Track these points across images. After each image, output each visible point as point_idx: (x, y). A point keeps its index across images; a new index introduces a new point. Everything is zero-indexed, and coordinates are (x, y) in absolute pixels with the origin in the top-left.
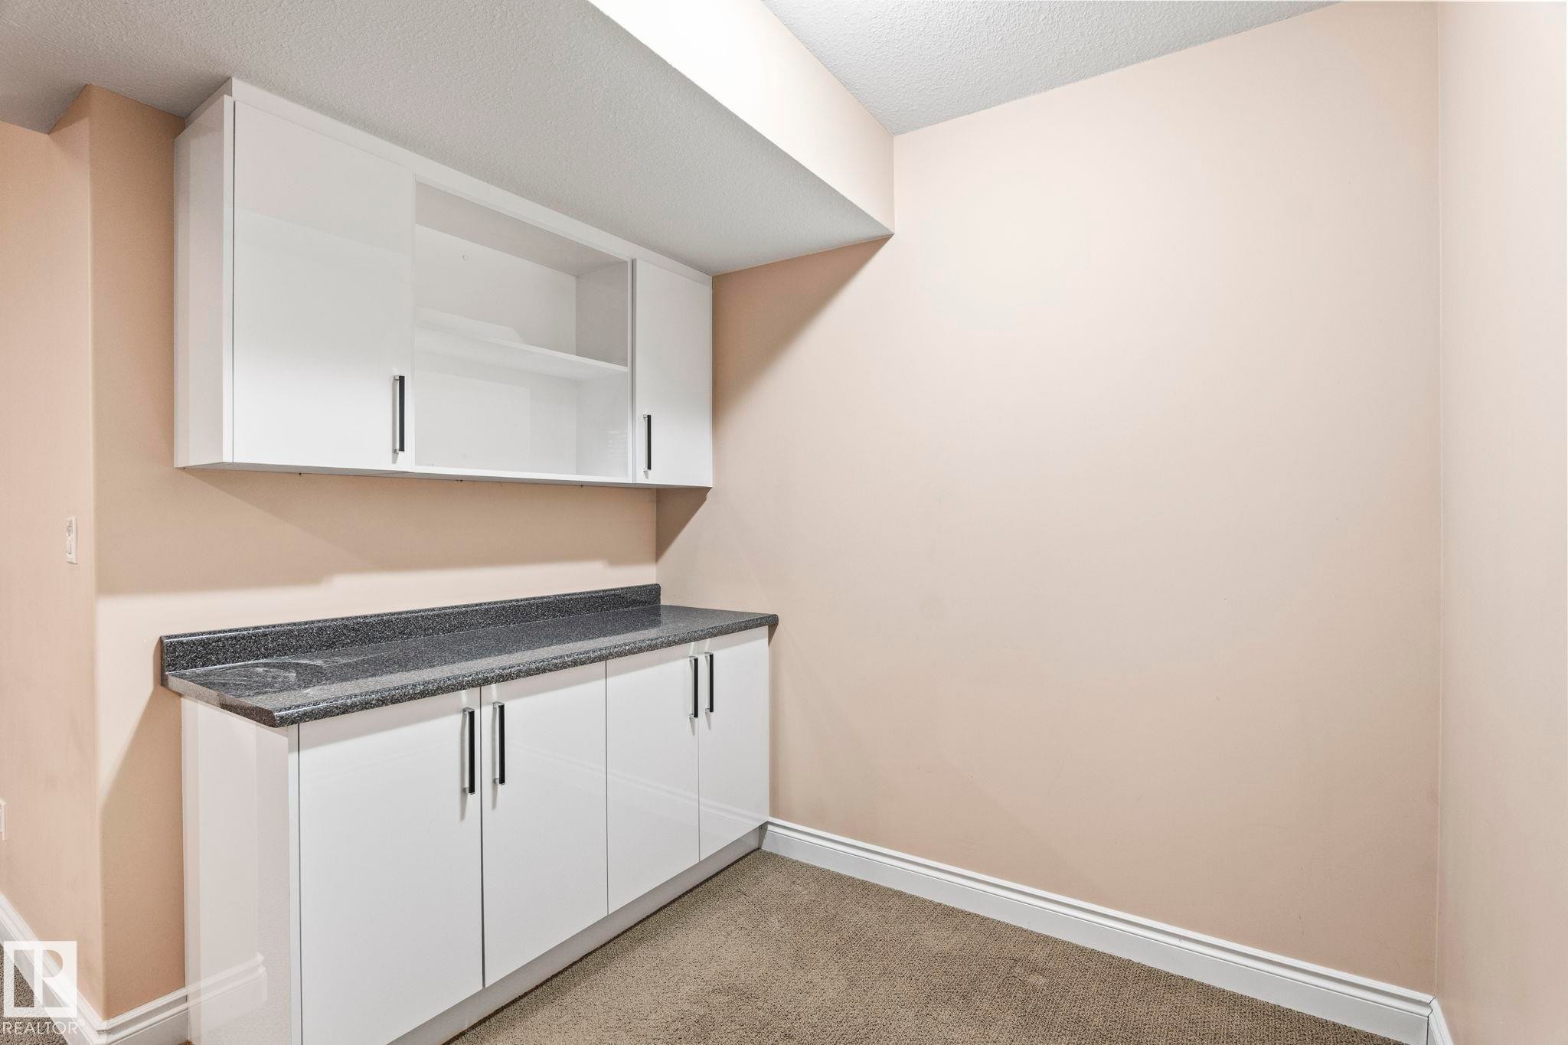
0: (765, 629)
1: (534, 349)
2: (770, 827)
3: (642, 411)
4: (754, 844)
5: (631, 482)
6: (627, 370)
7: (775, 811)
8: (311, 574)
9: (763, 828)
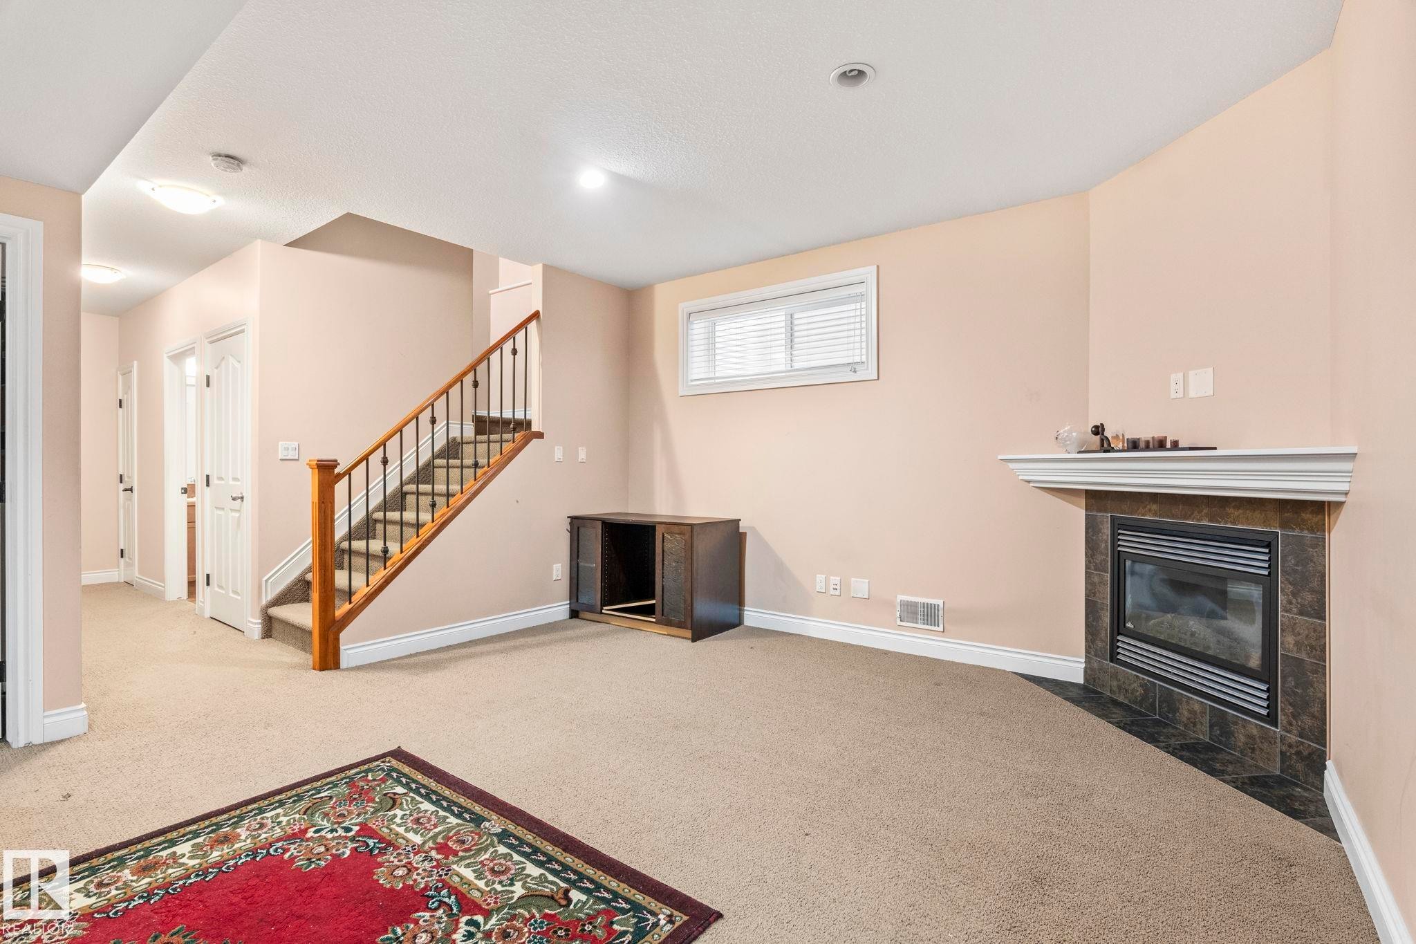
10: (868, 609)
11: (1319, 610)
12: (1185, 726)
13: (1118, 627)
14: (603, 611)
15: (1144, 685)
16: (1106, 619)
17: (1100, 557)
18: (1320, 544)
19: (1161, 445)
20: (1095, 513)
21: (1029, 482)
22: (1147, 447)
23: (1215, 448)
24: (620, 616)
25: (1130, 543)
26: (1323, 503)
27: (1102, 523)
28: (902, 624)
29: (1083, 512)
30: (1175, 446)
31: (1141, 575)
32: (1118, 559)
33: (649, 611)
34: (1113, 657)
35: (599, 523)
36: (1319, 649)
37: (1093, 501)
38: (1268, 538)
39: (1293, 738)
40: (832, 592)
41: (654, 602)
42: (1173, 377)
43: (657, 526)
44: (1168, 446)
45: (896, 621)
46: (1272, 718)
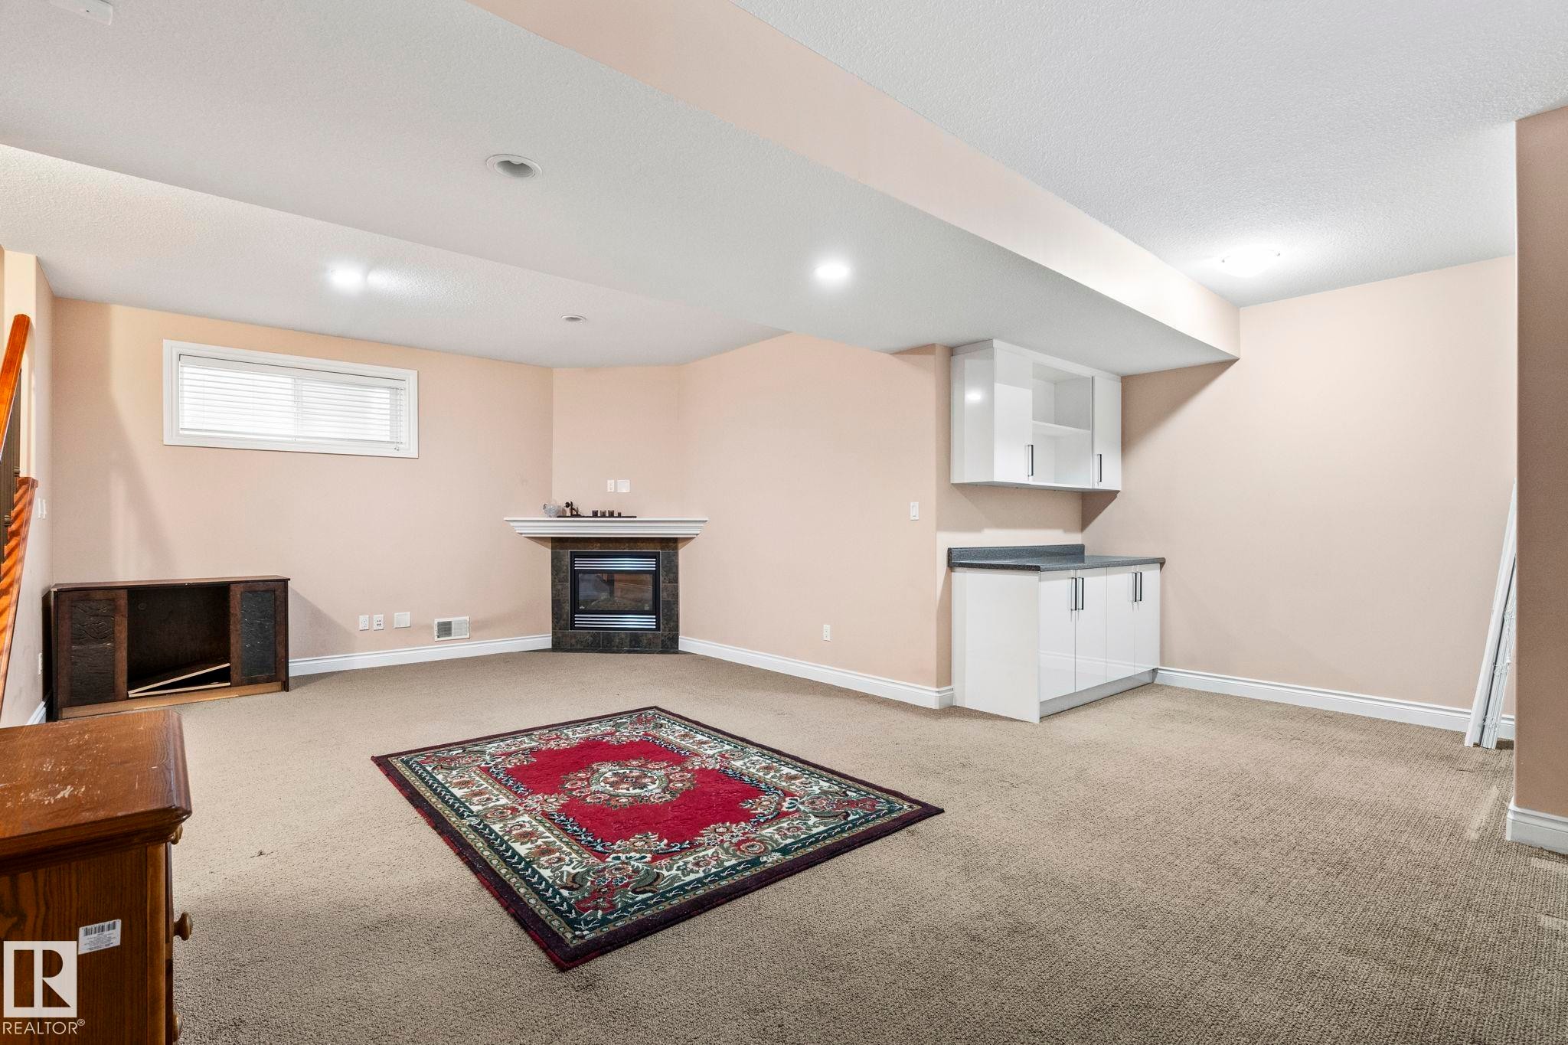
0: (1159, 565)
1: (1047, 424)
2: (1159, 671)
3: (1097, 451)
4: (1147, 679)
5: (1091, 488)
6: (1090, 432)
7: (1162, 664)
8: (977, 528)
9: (1155, 671)
10: (409, 634)
11: (676, 580)
12: (617, 647)
13: (575, 609)
14: (130, 696)
15: (594, 636)
16: (567, 607)
17: (562, 575)
18: (676, 554)
19: (611, 515)
20: (558, 550)
21: (521, 534)
22: (603, 515)
23: (635, 517)
24: (165, 694)
25: (581, 564)
26: (677, 538)
27: (564, 556)
28: (439, 639)
29: (550, 551)
30: (619, 515)
31: (589, 581)
32: (575, 574)
33: (223, 676)
34: (572, 627)
35: (124, 594)
36: (676, 596)
37: (557, 544)
38: (654, 555)
39: (666, 633)
40: (375, 627)
41: (227, 665)
42: (609, 481)
43: (233, 587)
44: (599, 515)
45: (433, 638)
46: (658, 629)
